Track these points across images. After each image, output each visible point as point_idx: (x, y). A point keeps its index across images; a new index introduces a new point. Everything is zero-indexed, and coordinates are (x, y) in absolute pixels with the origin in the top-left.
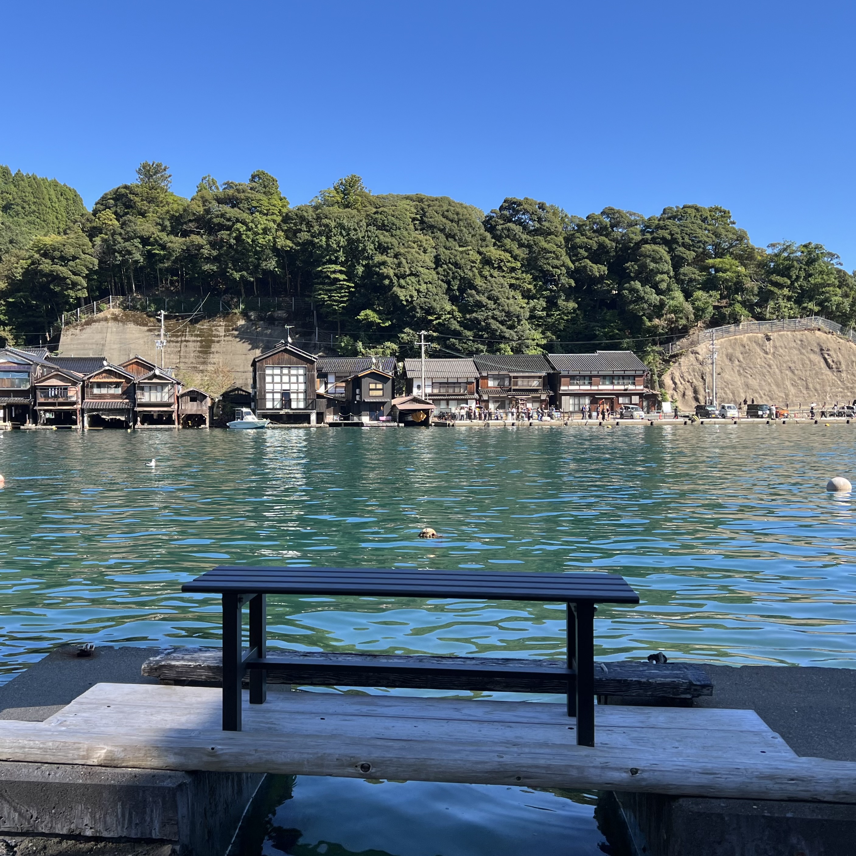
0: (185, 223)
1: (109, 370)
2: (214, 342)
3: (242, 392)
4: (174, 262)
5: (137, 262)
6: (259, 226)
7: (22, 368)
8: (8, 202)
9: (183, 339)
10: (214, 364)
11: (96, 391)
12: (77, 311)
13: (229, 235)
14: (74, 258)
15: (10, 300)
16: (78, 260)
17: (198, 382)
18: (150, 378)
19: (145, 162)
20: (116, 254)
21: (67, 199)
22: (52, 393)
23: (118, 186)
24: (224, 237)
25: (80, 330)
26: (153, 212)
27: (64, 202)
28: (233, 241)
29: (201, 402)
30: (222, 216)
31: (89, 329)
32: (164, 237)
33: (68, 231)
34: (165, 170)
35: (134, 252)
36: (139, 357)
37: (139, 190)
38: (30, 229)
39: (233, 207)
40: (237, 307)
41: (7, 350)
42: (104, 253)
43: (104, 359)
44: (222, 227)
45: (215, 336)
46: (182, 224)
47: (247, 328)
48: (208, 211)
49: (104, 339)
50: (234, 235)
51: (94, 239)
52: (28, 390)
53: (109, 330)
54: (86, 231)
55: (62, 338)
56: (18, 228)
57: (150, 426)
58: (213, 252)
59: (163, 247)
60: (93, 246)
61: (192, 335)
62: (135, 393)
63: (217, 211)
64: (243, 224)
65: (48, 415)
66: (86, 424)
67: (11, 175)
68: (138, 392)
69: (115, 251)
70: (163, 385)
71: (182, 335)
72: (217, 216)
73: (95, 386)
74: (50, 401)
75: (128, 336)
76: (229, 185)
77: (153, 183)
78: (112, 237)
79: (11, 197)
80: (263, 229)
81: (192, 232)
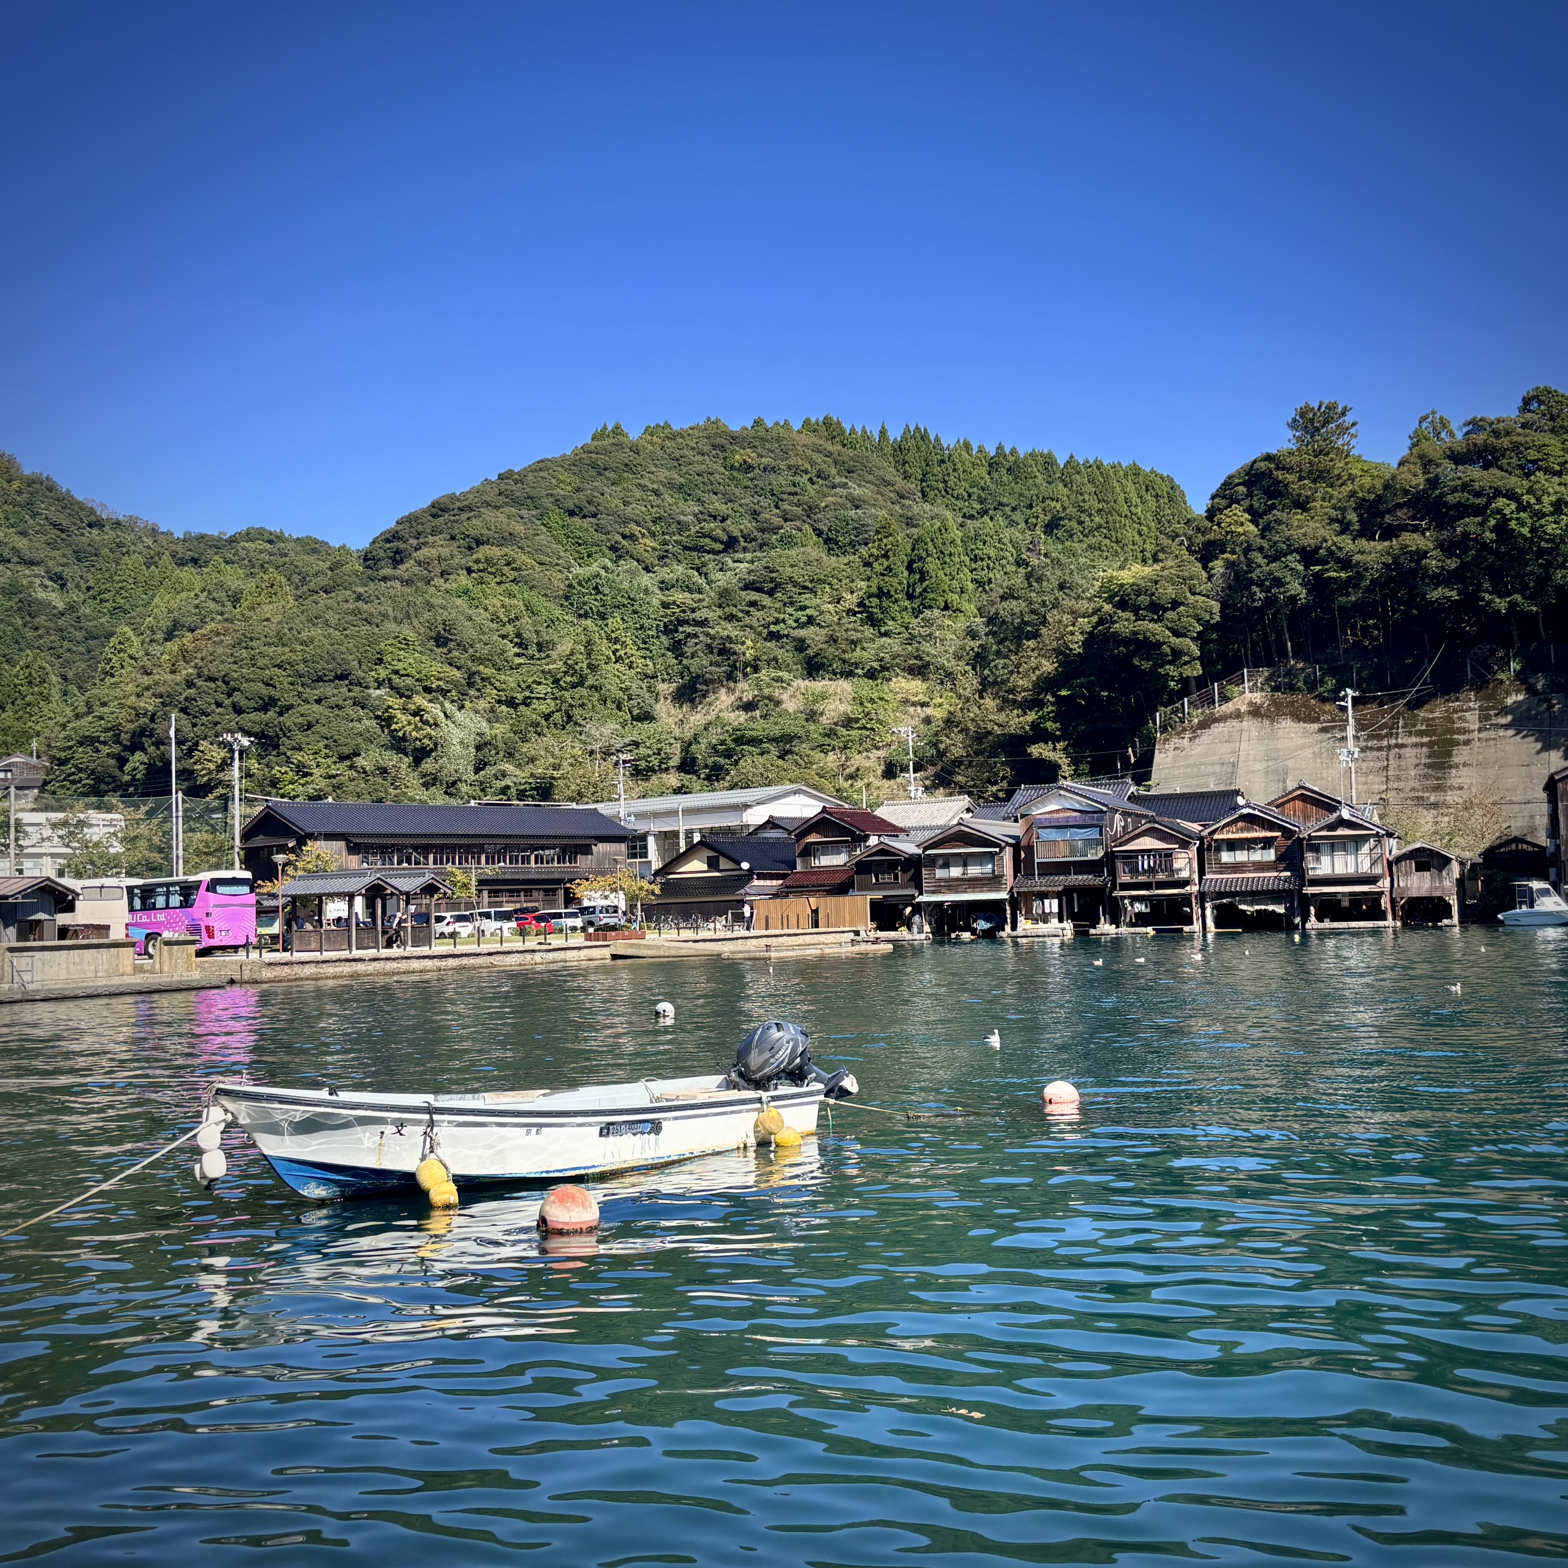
0: (1388, 511)
1: (1249, 814)
2: (1457, 743)
3: (1525, 846)
4: (1368, 590)
5: (1293, 599)
6: (1546, 499)
7: (1087, 818)
8: (1054, 517)
9: (1393, 742)
10: (1461, 788)
11: (1226, 857)
12: (1183, 704)
13: (1481, 524)
14: (1175, 604)
15: (1064, 693)
16: (1182, 608)
17: (1429, 828)
18: (1331, 827)
19: (1303, 405)
20: (1254, 588)
21: (1157, 496)
22: (1144, 863)
23: (1253, 459)
24: (1472, 528)
25: (1190, 739)
26: (1323, 499)
27: (1152, 503)
28: (1489, 536)
29: (1440, 871)
30: (1465, 487)
31: (1207, 736)
32: (1347, 543)
33: (1161, 556)
34: (1343, 414)
35: (1288, 579)
36: (1307, 785)
37: (1293, 460)
38: (1093, 560)
39: (1486, 467)
40: (1504, 665)
41: (1060, 788)
42: (1230, 587)
43: (1237, 793)
44: (1463, 510)
45: (1460, 731)
46: (1382, 515)
47: (1529, 710)
48: (1434, 483)
49: (1236, 752)
50: (1493, 522)
51: (1210, 565)
52: (1101, 860)
53: (1245, 735)
54: (1196, 552)
55: (1158, 758)
56: (1073, 559)
57: (1336, 925)
58: (1449, 561)
59: (1345, 563)
60: (1210, 578)
61: (1410, 732)
62: (1302, 859)
63: (1453, 480)
64: (1509, 498)
65: (1139, 907)
66: (1210, 923)
67: (1058, 465)
68: (1309, 856)
69: (1251, 582)
70: (1359, 841)
71: (1389, 735)
72: (1455, 490)
73: (1225, 847)
74: (1142, 879)
75: (1281, 744)
76: (1476, 425)
77: (1321, 443)
78: (1245, 556)
79: (1058, 506)
80: (1552, 505)
81: (1403, 528)
